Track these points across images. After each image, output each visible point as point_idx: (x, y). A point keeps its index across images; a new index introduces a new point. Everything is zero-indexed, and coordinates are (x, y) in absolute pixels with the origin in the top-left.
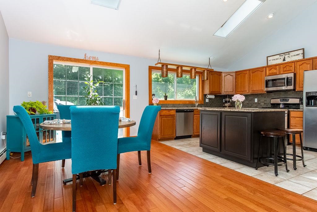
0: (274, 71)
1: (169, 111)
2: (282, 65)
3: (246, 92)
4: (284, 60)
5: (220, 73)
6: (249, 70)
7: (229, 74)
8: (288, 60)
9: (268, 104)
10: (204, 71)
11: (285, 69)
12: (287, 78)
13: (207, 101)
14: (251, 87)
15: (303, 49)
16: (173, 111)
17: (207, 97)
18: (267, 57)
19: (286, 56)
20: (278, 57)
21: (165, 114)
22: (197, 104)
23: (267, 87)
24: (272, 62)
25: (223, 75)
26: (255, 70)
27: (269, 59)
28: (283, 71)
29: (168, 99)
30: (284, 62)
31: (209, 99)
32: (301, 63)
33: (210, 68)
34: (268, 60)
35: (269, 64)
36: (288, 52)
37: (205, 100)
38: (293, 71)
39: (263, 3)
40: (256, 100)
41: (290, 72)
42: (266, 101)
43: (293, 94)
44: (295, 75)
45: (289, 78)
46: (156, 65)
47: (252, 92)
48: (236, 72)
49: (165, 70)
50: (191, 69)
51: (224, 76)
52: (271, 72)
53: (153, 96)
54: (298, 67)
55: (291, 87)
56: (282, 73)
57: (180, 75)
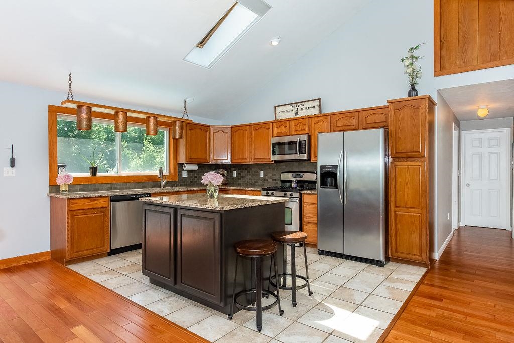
0: (283, 129)
1: (94, 200)
2: (293, 122)
3: (246, 161)
4: (297, 114)
5: (206, 128)
6: (250, 125)
7: (220, 129)
8: (302, 114)
9: (278, 180)
10: (175, 122)
11: (297, 128)
12: (300, 142)
13: (185, 174)
14: (253, 153)
15: (320, 99)
16: (102, 200)
17: (184, 169)
18: (275, 107)
19: (299, 108)
20: (288, 108)
21: (83, 207)
22: (163, 182)
23: (274, 154)
24: (282, 116)
25: (212, 130)
26: (258, 126)
27: (278, 109)
28: (295, 131)
29: (99, 174)
30: (297, 116)
31: (189, 172)
32: (316, 120)
33: (185, 117)
34: (277, 112)
35: (278, 118)
36: (302, 102)
37: (180, 174)
38: (307, 132)
39: (259, 17)
40: (262, 174)
41: (303, 132)
42: (275, 175)
43: (309, 167)
44: (309, 137)
45: (302, 142)
46: (62, 103)
47: (255, 161)
48: (232, 127)
49: (84, 116)
50: (148, 118)
51: (214, 133)
52: (279, 131)
53: (62, 168)
54: (313, 124)
55: (305, 157)
56: (293, 134)
57: (121, 128)
